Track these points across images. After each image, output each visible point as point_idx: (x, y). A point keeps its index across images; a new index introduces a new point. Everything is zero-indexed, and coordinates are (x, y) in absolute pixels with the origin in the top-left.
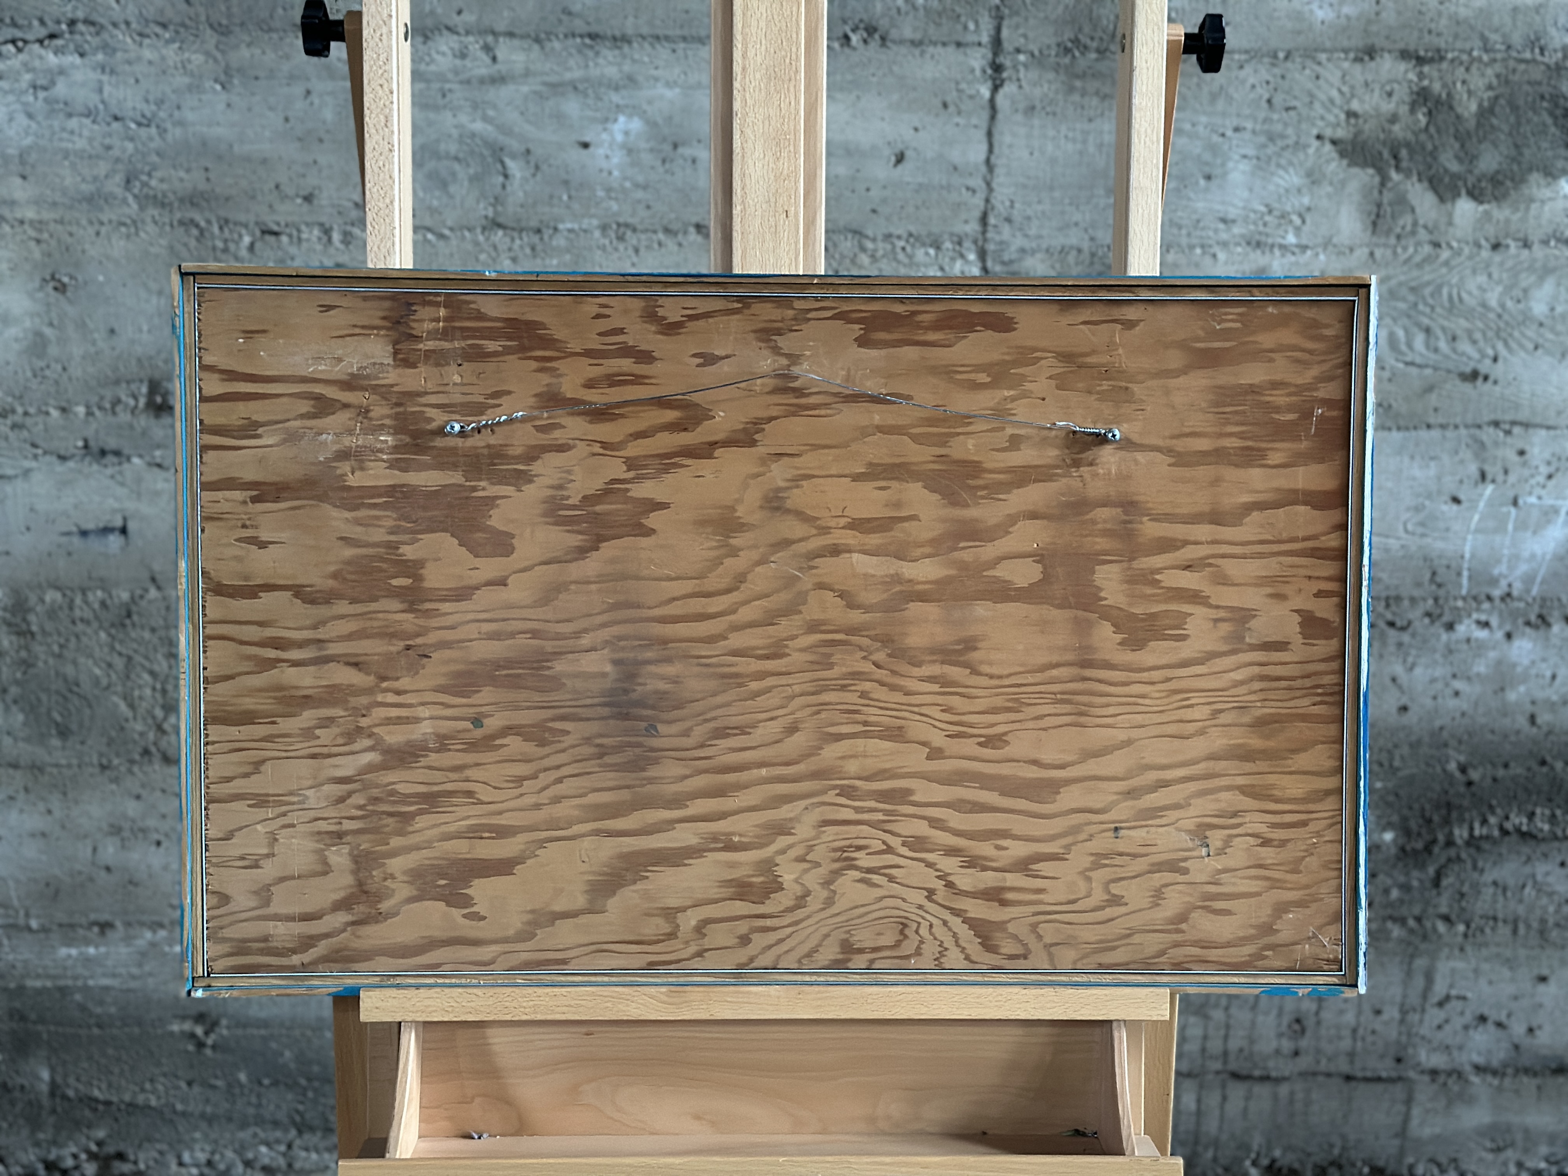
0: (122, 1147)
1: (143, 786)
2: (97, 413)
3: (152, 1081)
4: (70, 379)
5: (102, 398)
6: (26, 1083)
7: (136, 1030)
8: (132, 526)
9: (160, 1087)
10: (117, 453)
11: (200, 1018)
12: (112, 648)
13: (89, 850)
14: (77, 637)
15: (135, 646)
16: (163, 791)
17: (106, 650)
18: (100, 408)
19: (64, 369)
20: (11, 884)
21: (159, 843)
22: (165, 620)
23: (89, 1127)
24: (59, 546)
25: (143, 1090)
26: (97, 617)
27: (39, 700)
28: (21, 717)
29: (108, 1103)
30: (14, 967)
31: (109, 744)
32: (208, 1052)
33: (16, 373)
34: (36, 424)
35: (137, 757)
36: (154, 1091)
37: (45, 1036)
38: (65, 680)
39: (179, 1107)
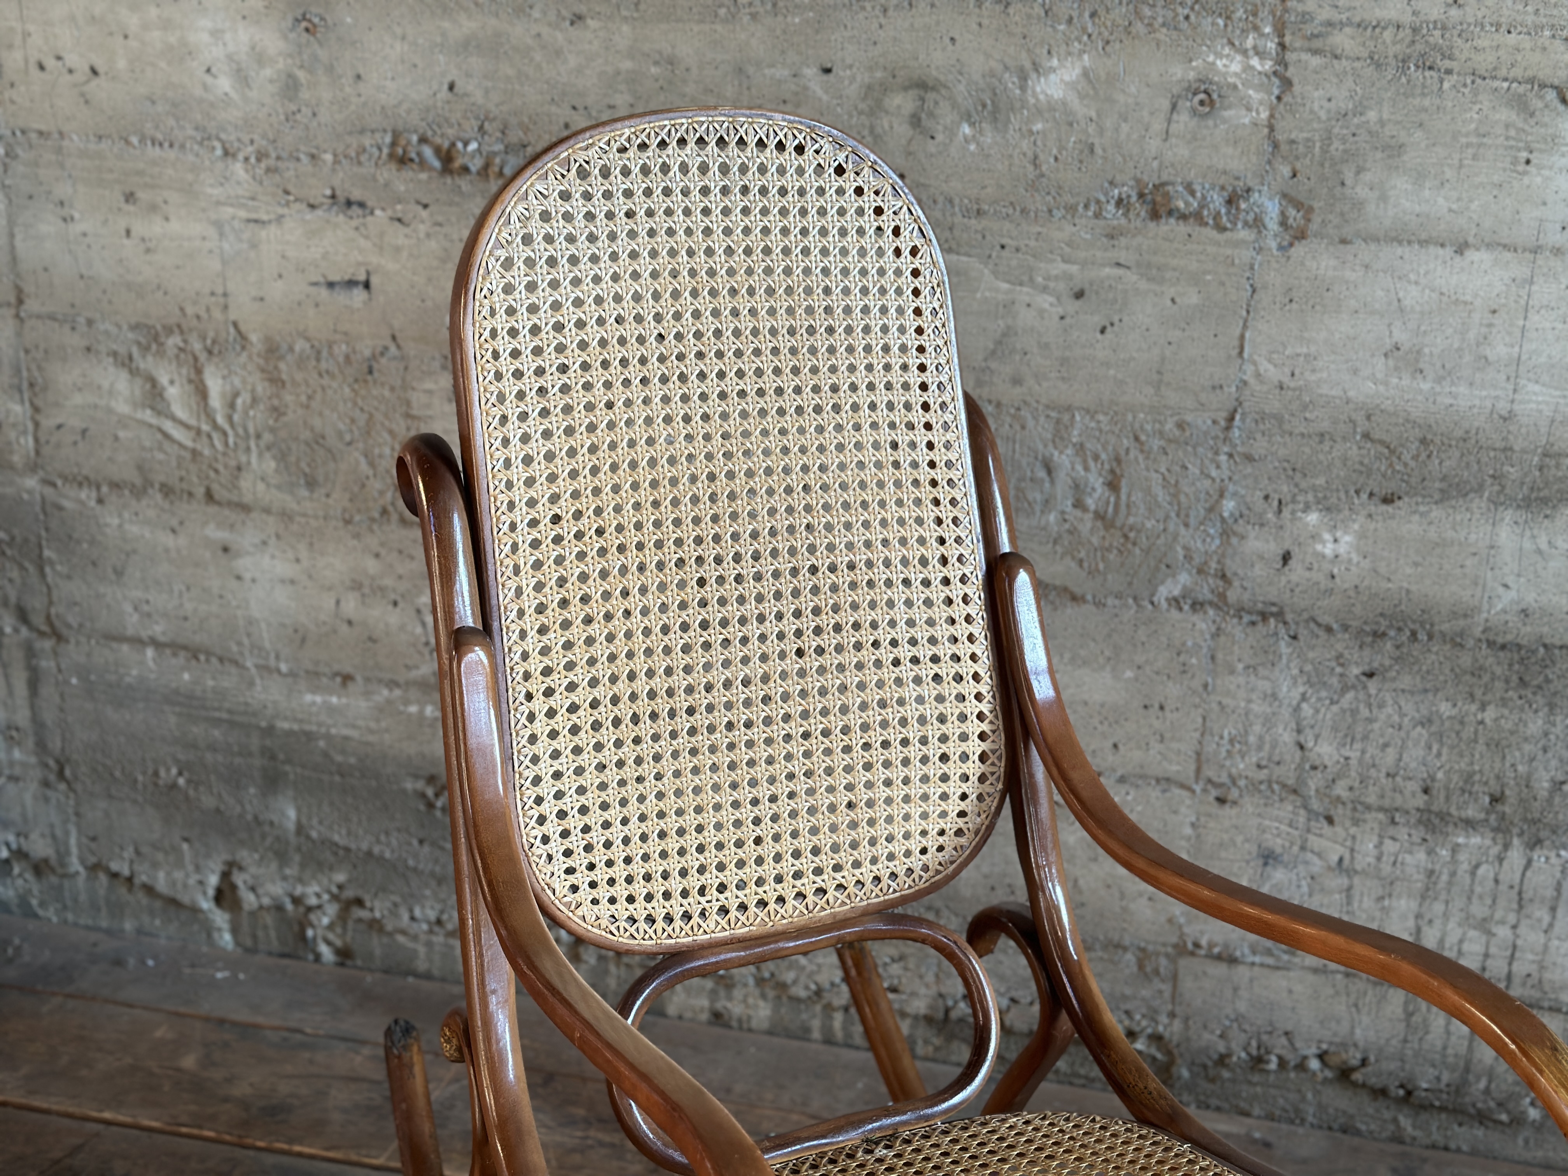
0: (360, 893)
1: (382, 544)
2: (344, 161)
3: (387, 833)
4: (319, 124)
5: (348, 146)
6: (275, 818)
7: (374, 783)
8: (375, 281)
9: (394, 842)
10: (362, 205)
11: (431, 779)
12: (355, 404)
13: (332, 602)
14: (323, 389)
15: (376, 403)
16: (400, 552)
17: (350, 405)
18: (346, 156)
19: (314, 114)
20: (263, 625)
21: (395, 604)
22: (404, 380)
23: (331, 868)
24: (308, 296)
25: (378, 841)
26: (342, 372)
27: (289, 449)
28: (273, 464)
29: (347, 850)
30: (265, 707)
31: (351, 500)
32: (438, 814)
33: (270, 115)
34: (288, 169)
35: (376, 515)
36: (388, 845)
37: (292, 777)
38: (312, 429)
39: (411, 863)
